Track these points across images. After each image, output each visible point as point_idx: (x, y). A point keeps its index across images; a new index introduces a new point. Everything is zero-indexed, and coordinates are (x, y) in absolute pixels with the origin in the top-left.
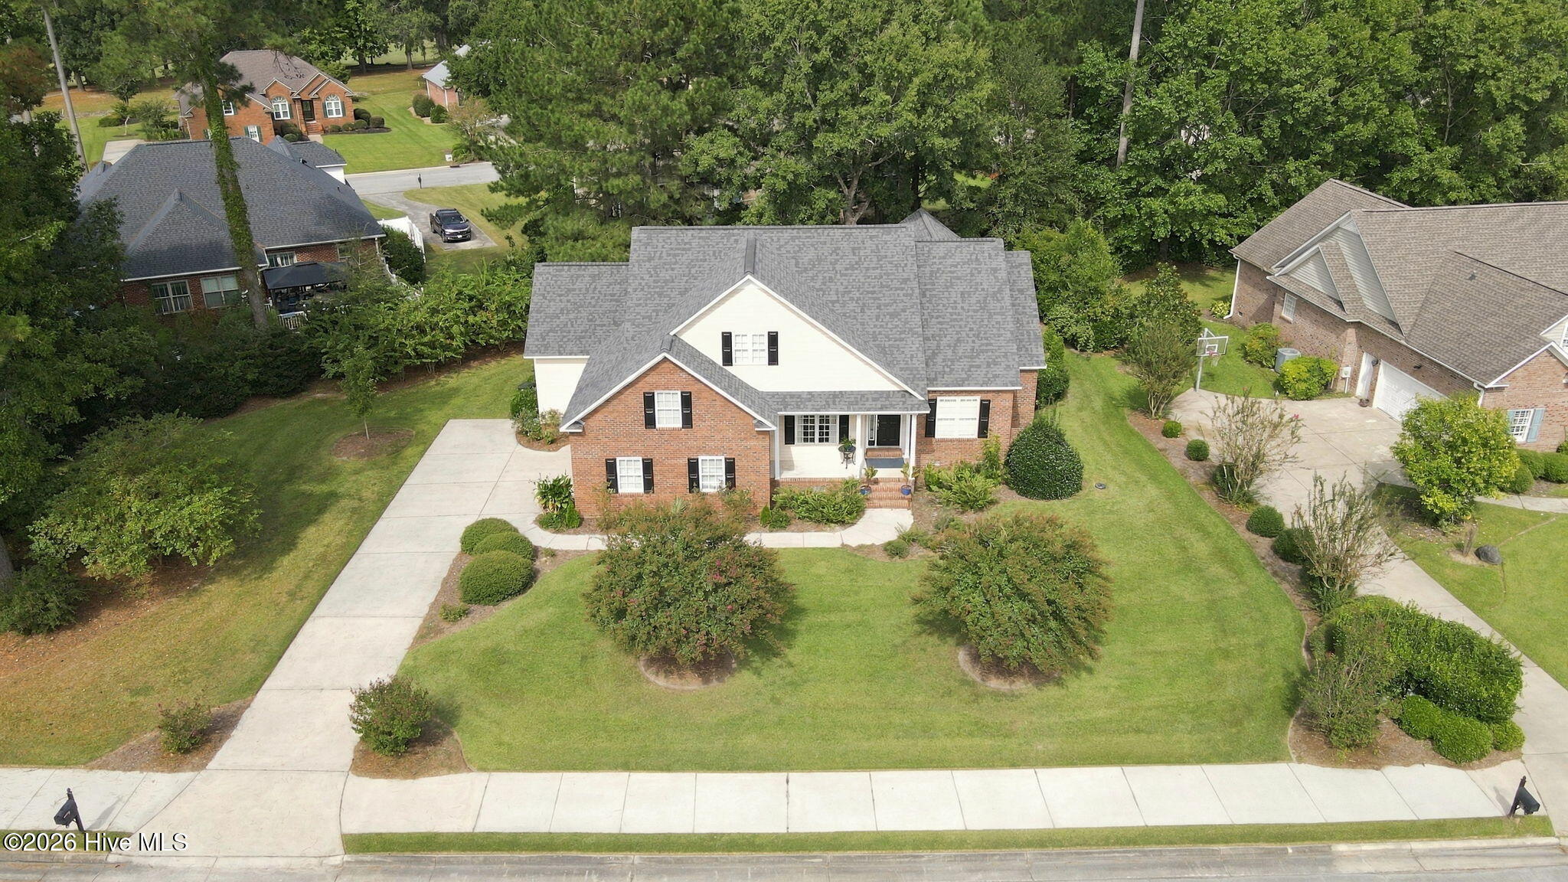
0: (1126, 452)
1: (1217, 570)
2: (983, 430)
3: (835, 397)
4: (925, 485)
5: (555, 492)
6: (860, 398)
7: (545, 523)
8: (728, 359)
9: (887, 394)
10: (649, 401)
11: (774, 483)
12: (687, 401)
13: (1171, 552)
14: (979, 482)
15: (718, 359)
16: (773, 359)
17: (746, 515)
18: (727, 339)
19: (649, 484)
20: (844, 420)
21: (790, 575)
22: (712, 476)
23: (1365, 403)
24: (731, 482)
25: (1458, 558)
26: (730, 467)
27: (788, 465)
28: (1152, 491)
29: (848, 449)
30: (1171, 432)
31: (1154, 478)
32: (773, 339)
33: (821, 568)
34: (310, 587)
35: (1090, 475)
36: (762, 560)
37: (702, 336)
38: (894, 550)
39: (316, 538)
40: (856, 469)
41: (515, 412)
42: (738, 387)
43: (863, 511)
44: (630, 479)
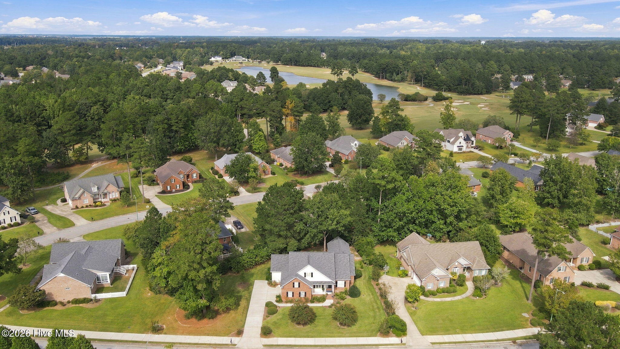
0: (369, 289)
1: (377, 310)
2: (345, 286)
3: (322, 282)
4: (335, 295)
5: (278, 297)
6: (325, 282)
7: (277, 301)
8: (305, 276)
9: (329, 282)
10: (294, 284)
11: (312, 295)
12: (299, 284)
13: (371, 308)
14: (344, 295)
15: (304, 276)
16: (312, 276)
17: (307, 301)
18: (305, 274)
19: (293, 296)
20: (323, 286)
21: (315, 311)
22: (303, 295)
23: (412, 279)
24: (305, 295)
25: (412, 308)
26: (305, 293)
27: (314, 292)
28: (371, 296)
29: (323, 289)
30: (377, 285)
31: (372, 294)
32: (312, 274)
33: (319, 310)
34: (245, 313)
35: (362, 293)
36: (311, 310)
37: (301, 273)
38: (330, 307)
39: (243, 303)
40: (325, 293)
41: (267, 279)
42: (307, 281)
43: (325, 300)
44: (290, 295)
